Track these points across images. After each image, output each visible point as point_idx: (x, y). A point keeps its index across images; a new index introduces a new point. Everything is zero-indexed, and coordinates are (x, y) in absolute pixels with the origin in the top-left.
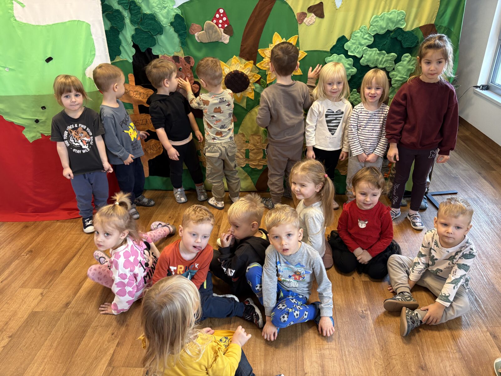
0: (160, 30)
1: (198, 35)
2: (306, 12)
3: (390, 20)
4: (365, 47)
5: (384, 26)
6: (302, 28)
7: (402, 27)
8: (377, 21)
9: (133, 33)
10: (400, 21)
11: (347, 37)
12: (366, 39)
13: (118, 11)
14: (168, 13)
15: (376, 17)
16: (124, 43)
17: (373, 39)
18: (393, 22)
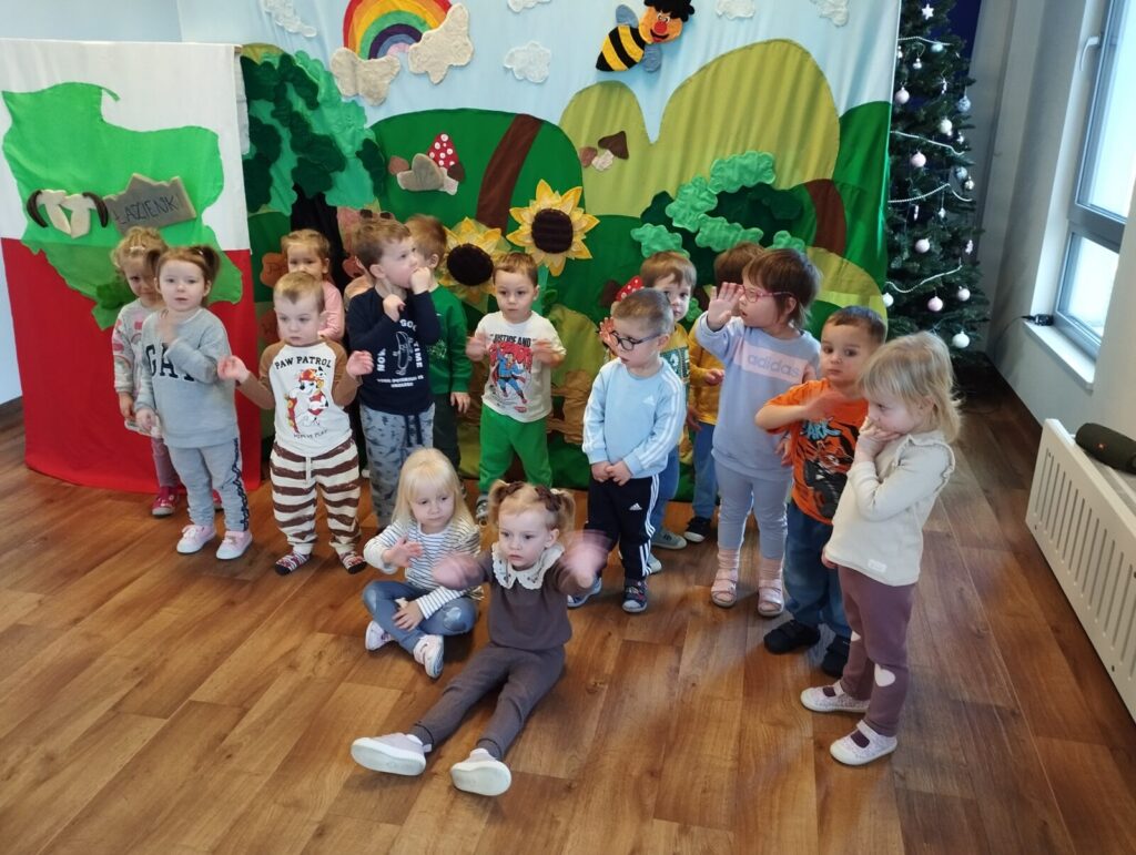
0: (340, 163)
1: (402, 178)
2: (596, 146)
3: (744, 168)
4: (702, 215)
5: (735, 179)
6: (587, 174)
7: (770, 182)
8: (721, 169)
9: (295, 165)
10: (765, 170)
11: (671, 194)
12: (704, 199)
13: (271, 128)
14: (354, 135)
15: (720, 163)
16: (277, 182)
17: (716, 201)
18: (751, 172)
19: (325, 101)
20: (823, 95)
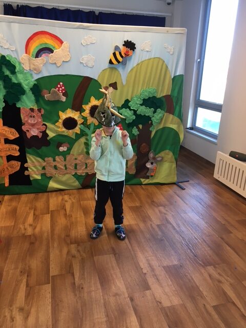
1: (47, 96)
2: (108, 86)
3: (149, 92)
4: (139, 105)
5: (147, 95)
7: (156, 96)
8: (144, 93)
10: (154, 92)
11: (130, 100)
12: (139, 101)
14: (29, 83)
17: (142, 101)
19: (18, 71)
20: (168, 72)
